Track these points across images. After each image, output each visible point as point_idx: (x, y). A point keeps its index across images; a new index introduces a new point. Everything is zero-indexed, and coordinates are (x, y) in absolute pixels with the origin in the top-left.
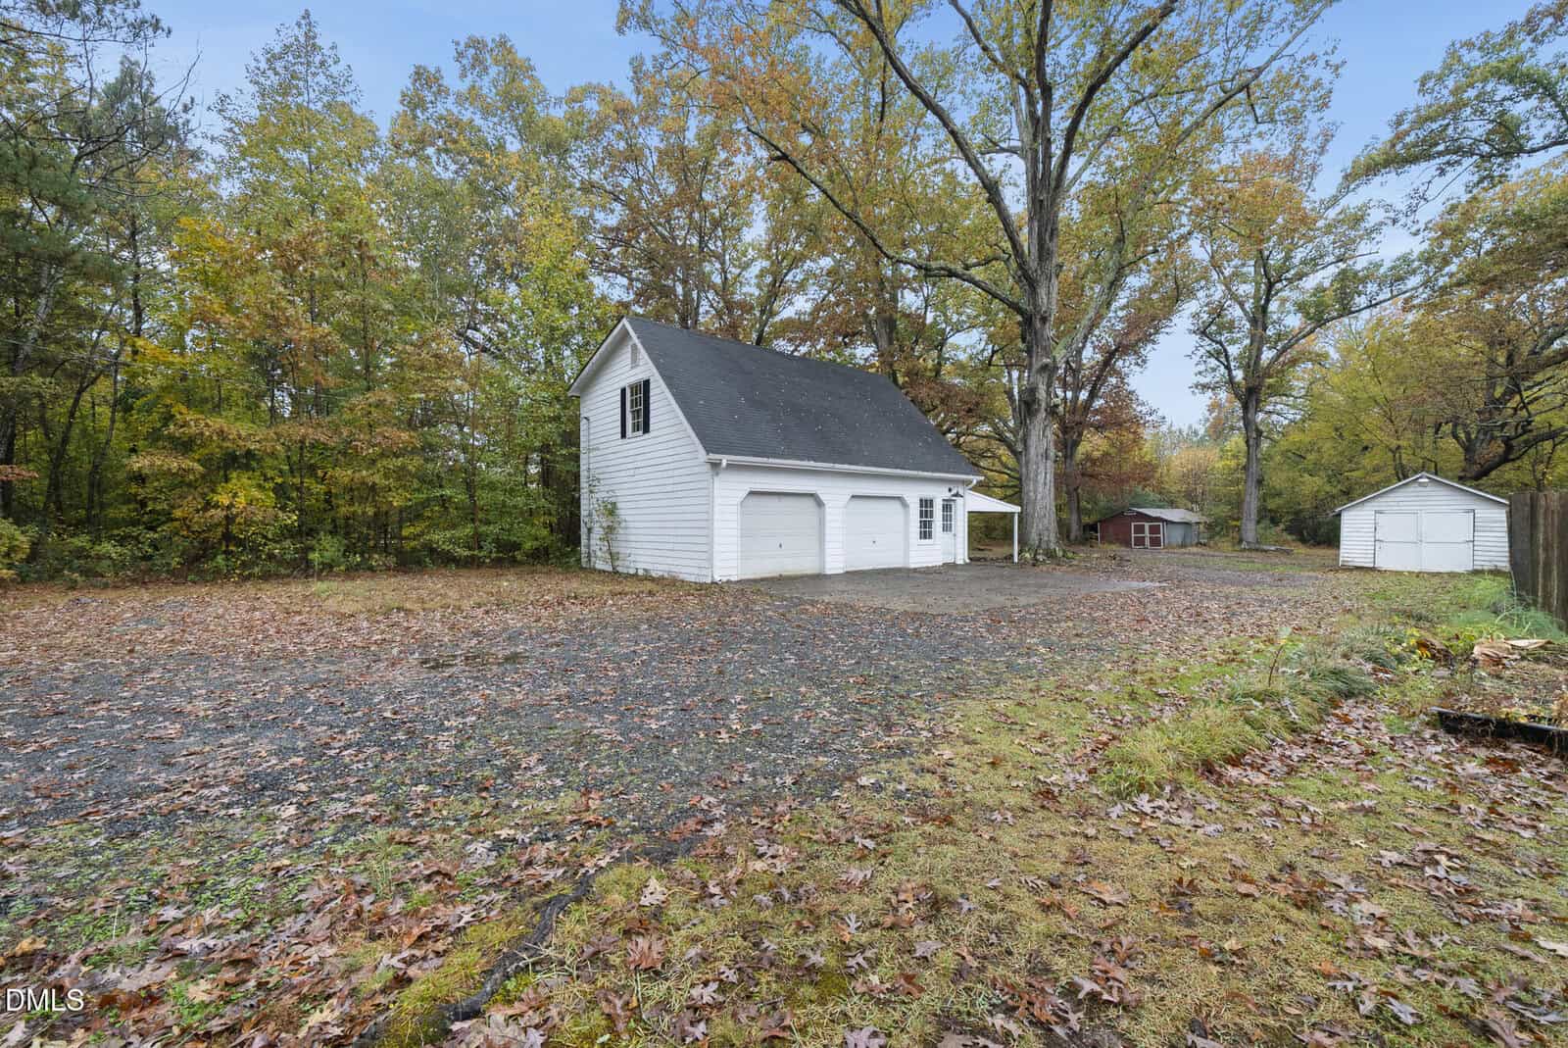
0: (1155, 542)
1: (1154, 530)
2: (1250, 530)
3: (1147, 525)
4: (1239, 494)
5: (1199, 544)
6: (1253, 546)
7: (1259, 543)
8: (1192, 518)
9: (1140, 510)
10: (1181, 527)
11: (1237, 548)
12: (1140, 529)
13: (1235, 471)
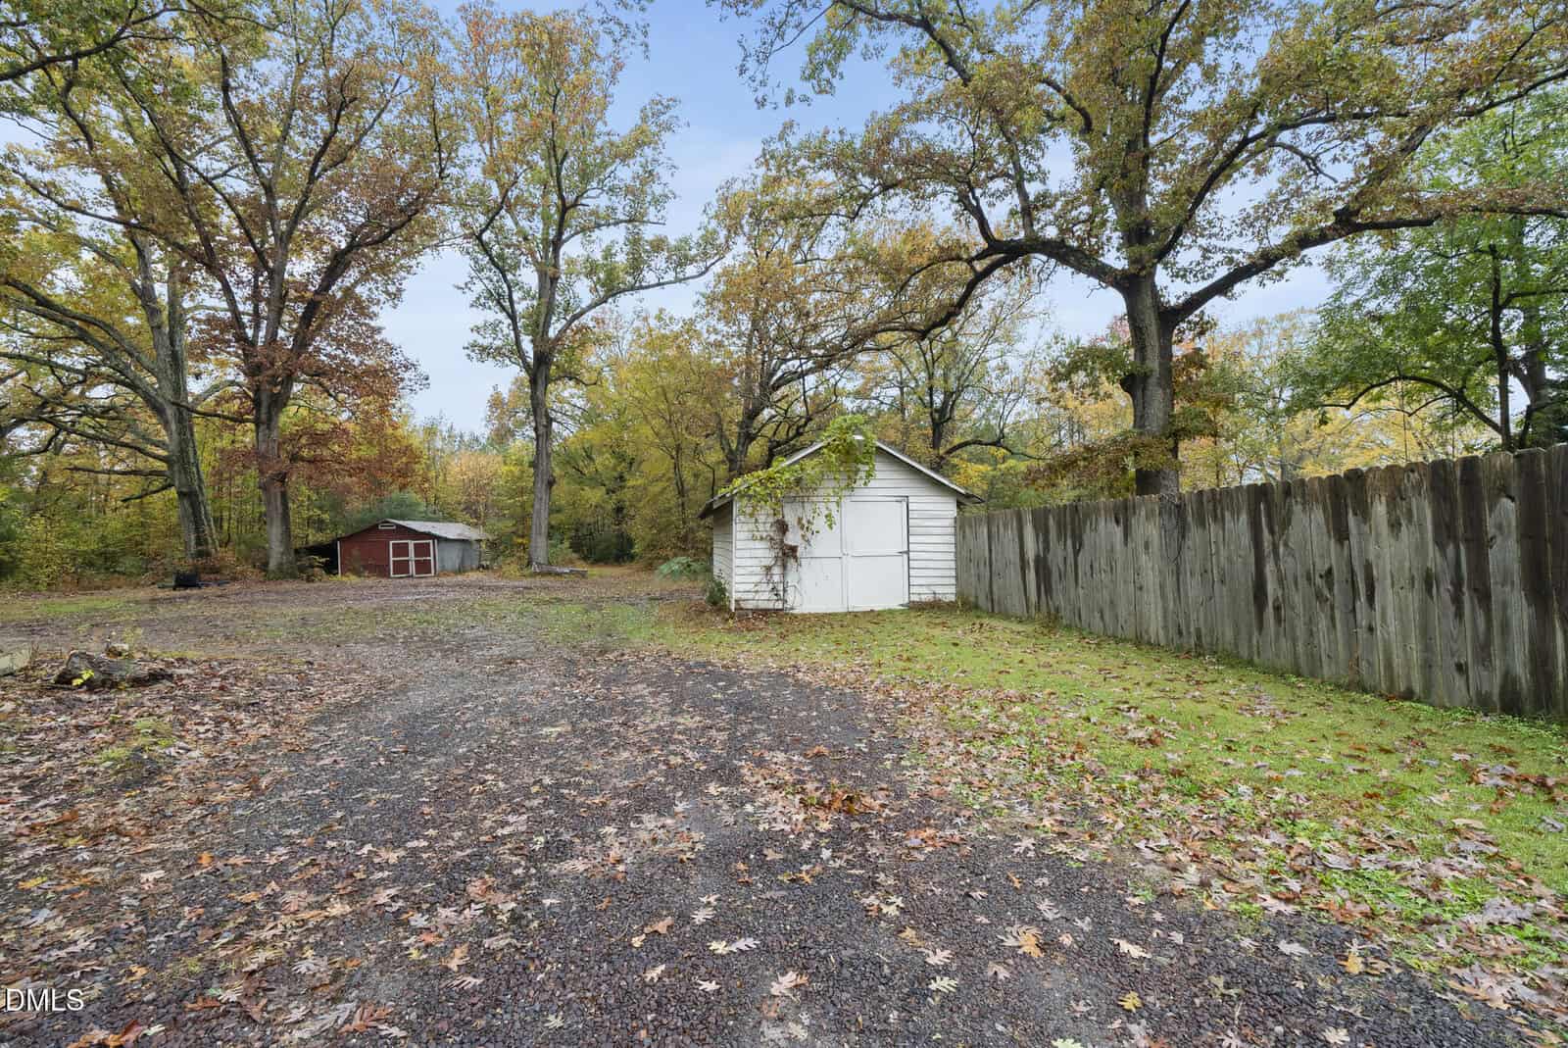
0: (423, 567)
1: (422, 550)
2: (540, 547)
3: (411, 544)
4: (523, 505)
5: (481, 567)
6: (545, 568)
7: (550, 564)
8: (472, 534)
9: (401, 523)
10: (458, 546)
11: (526, 572)
12: (401, 550)
13: (520, 478)
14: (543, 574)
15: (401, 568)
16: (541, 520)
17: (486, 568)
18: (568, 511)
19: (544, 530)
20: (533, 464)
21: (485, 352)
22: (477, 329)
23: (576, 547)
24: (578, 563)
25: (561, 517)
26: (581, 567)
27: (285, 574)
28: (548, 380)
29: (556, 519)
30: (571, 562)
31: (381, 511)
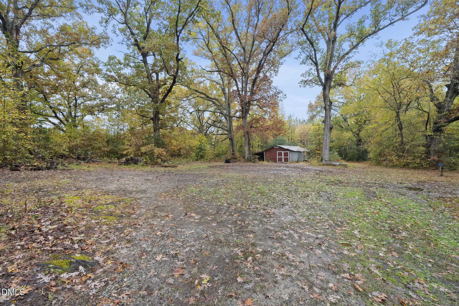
0: (286, 160)
2: (326, 154)
3: (283, 152)
4: (319, 140)
5: (304, 161)
6: (328, 163)
7: (330, 160)
8: (302, 150)
9: (281, 146)
10: (297, 153)
11: (321, 164)
12: (280, 154)
13: (319, 130)
14: (327, 165)
15: (280, 160)
16: (327, 144)
17: (307, 161)
18: (336, 141)
19: (328, 147)
20: (324, 122)
21: (305, 83)
22: (303, 75)
23: (340, 154)
24: (342, 161)
25: (334, 144)
26: (344, 163)
27: (249, 160)
28: (330, 87)
29: (332, 144)
30: (338, 160)
31: (276, 143)
